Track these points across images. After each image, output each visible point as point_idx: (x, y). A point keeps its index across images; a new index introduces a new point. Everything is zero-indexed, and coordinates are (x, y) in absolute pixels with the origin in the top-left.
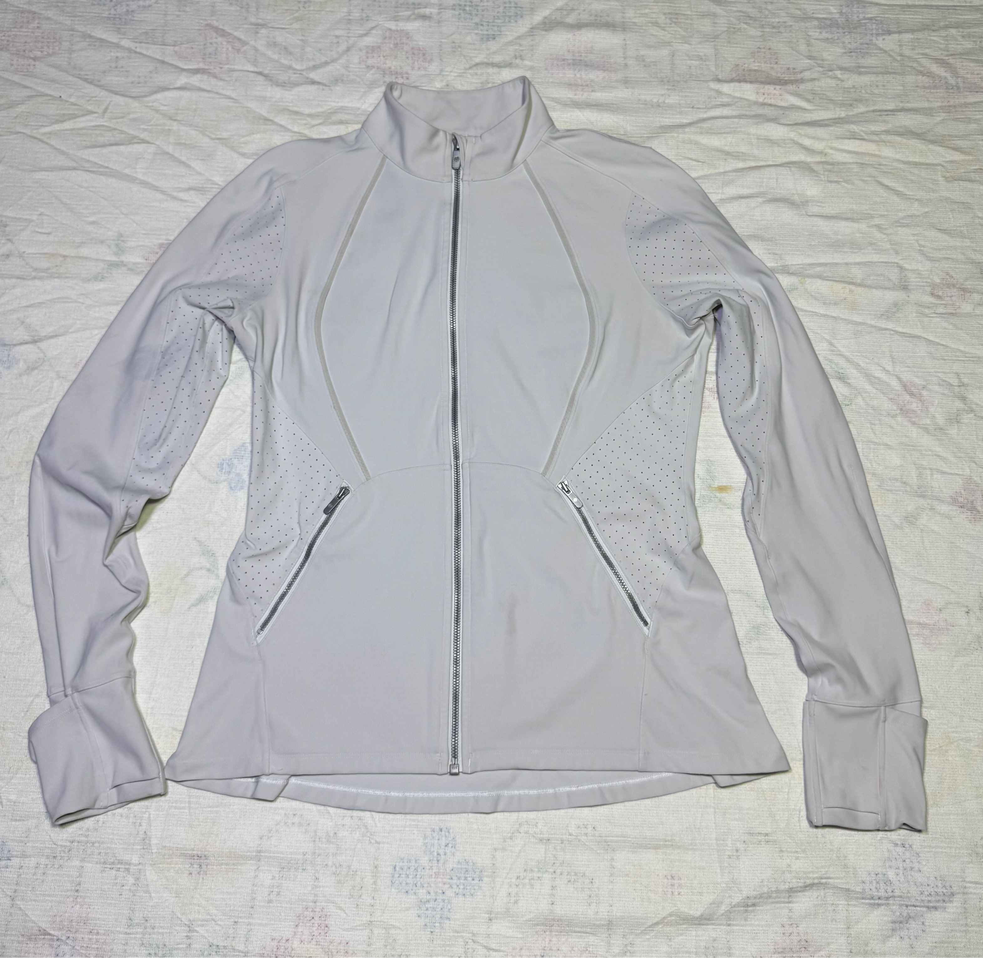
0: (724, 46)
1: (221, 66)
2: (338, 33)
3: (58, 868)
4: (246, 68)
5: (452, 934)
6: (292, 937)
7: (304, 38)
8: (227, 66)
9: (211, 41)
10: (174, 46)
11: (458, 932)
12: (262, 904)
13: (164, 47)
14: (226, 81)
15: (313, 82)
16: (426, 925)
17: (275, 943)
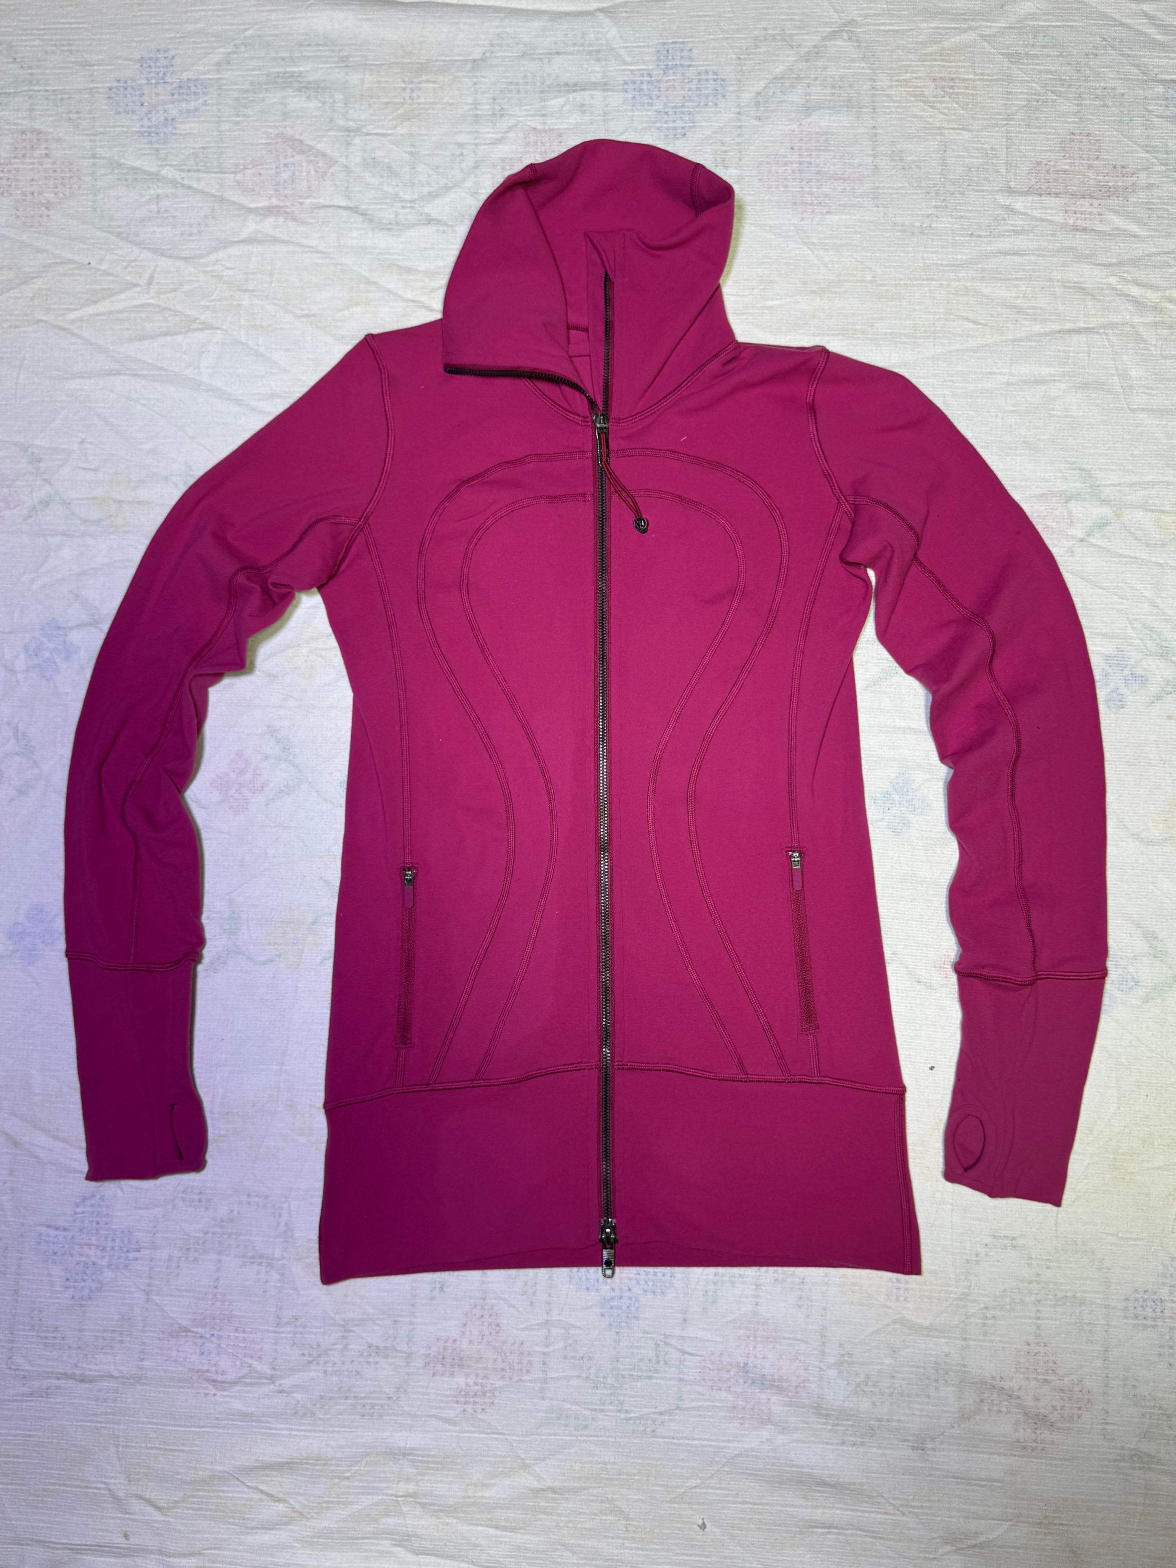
0: (1021, 133)
1: (301, 200)
2: (462, 138)
3: (194, 1261)
4: (335, 202)
5: (641, 1335)
6: (461, 1337)
7: (413, 150)
8: (308, 201)
9: (285, 161)
10: (235, 173)
11: (648, 1333)
12: (424, 1301)
13: (220, 176)
14: (310, 224)
15: (430, 221)
16: (611, 1325)
17: (441, 1344)
